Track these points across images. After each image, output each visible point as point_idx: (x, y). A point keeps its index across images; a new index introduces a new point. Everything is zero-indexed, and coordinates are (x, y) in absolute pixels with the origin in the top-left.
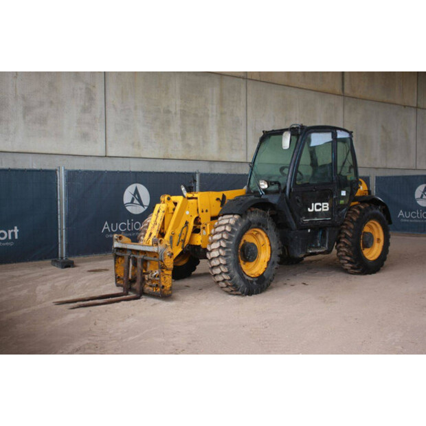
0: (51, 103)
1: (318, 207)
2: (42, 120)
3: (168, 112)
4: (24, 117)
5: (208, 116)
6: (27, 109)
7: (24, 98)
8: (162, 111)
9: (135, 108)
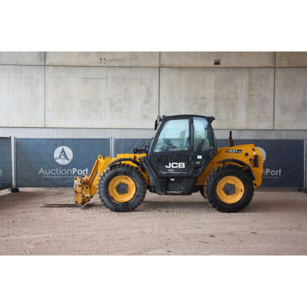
0: (126, 100)
1: (175, 165)
2: (120, 110)
3: (205, 98)
4: (110, 109)
5: (238, 98)
6: (112, 105)
7: (110, 99)
8: (199, 98)
9: (180, 98)
